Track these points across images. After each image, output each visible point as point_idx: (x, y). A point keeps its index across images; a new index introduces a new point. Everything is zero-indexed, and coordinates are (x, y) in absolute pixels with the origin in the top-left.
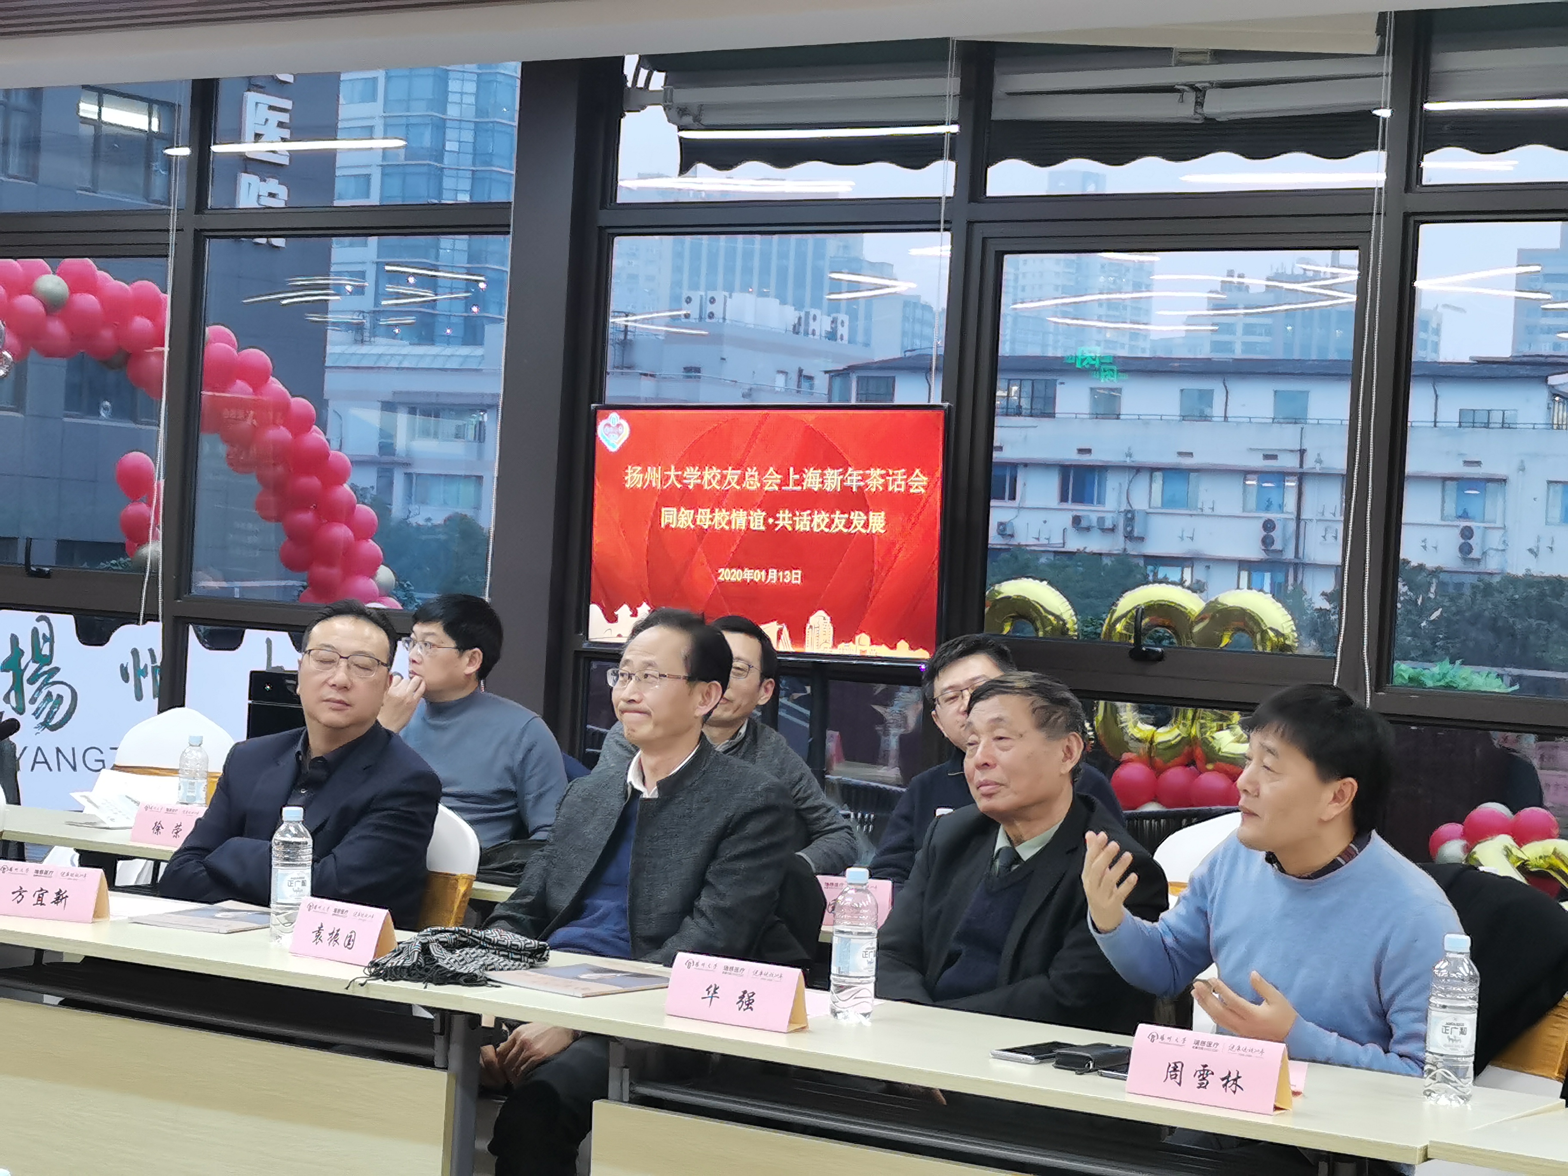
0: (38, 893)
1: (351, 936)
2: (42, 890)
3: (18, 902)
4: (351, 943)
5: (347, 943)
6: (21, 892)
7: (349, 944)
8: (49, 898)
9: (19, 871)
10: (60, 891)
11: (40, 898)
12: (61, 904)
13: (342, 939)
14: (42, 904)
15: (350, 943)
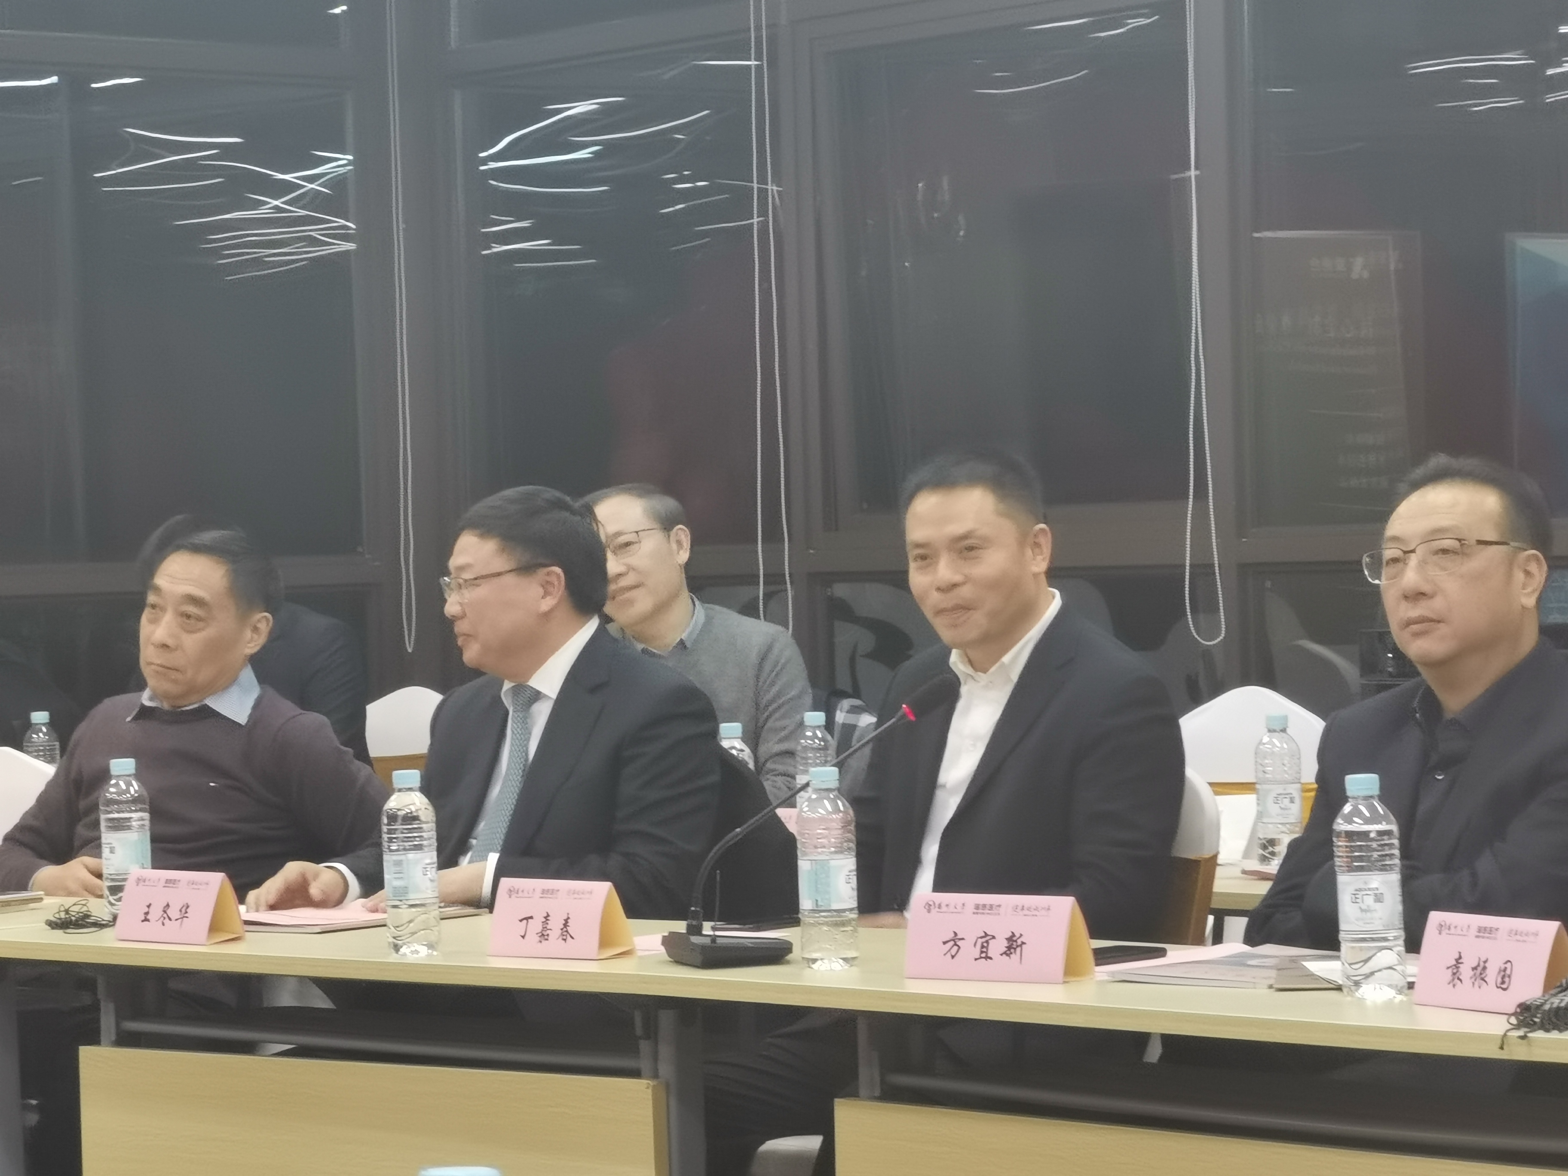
0: (980, 941)
1: (1505, 969)
2: (986, 935)
3: (953, 957)
4: (1507, 979)
5: (1499, 980)
6: (955, 940)
7: (1503, 982)
8: (997, 947)
9: (952, 909)
10: (1013, 935)
11: (984, 948)
12: (1015, 957)
13: (1492, 974)
14: (987, 958)
15: (1504, 980)
